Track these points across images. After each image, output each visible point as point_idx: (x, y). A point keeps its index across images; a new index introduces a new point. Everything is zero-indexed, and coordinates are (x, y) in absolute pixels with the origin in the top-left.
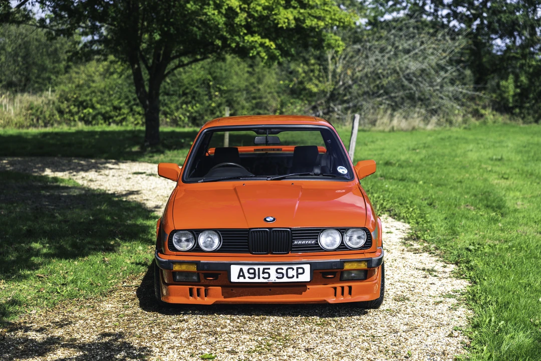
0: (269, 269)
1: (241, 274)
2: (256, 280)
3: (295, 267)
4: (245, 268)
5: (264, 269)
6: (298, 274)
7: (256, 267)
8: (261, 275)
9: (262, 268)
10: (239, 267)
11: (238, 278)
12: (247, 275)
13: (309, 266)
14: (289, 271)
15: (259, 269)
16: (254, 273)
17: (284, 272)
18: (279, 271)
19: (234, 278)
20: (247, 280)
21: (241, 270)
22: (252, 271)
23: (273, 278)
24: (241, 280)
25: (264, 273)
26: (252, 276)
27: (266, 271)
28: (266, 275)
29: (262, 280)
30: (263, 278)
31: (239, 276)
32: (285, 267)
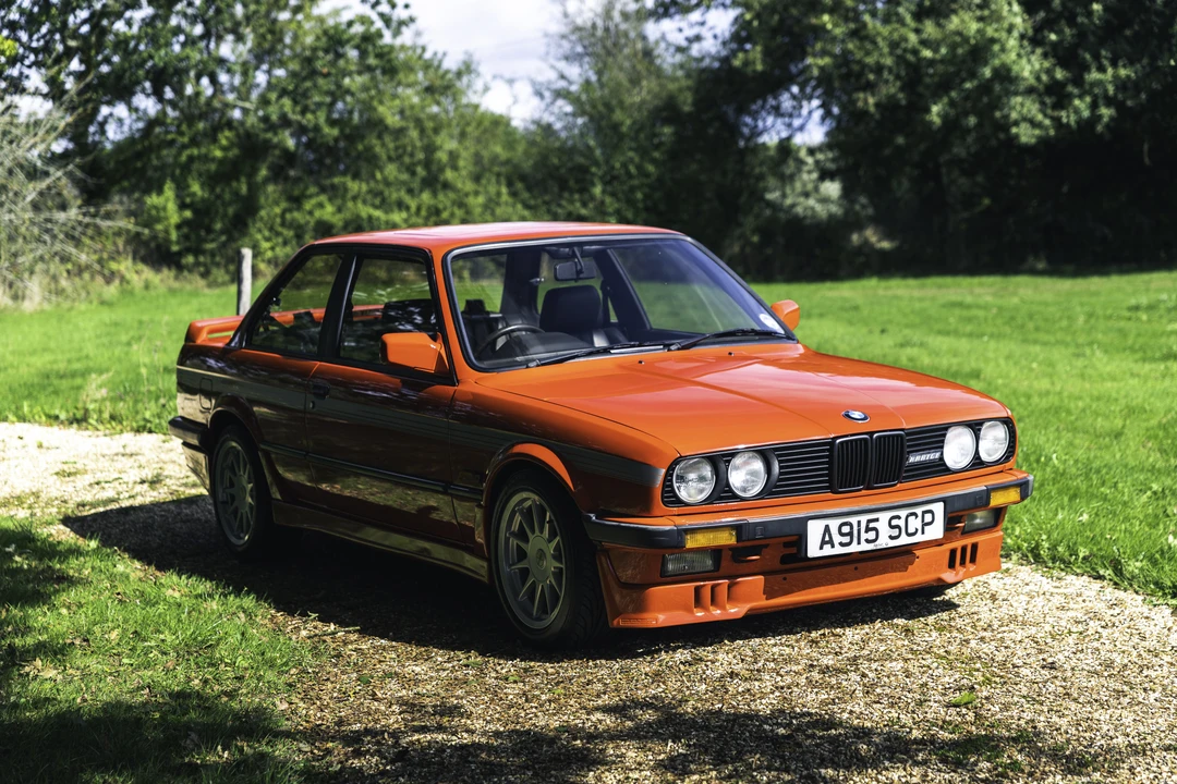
0: (877, 520)
1: (827, 539)
2: (854, 548)
3: (919, 511)
4: (834, 524)
5: (869, 521)
6: (925, 524)
7: (854, 520)
8: (864, 536)
9: (864, 519)
10: (820, 524)
11: (821, 548)
12: (837, 539)
13: (942, 504)
14: (911, 519)
15: (859, 522)
16: (850, 534)
17: (901, 523)
18: (894, 522)
19: (814, 551)
20: (839, 550)
21: (827, 529)
22: (846, 529)
23: (884, 542)
24: (828, 551)
25: (868, 530)
26: (846, 539)
27: (871, 525)
28: (872, 535)
29: (865, 547)
30: (867, 541)
31: (823, 543)
32: (903, 513)
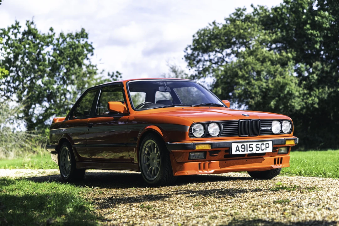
3: (265, 143)
5: (250, 145)
6: (266, 147)
7: (245, 144)
12: (241, 149)
13: (271, 142)
16: (244, 148)
17: (260, 146)
18: (257, 146)
19: (234, 152)
20: (241, 153)
21: (237, 146)
23: (254, 151)
24: (238, 153)
28: (251, 149)
29: (249, 152)
31: (236, 150)
32: (260, 143)
